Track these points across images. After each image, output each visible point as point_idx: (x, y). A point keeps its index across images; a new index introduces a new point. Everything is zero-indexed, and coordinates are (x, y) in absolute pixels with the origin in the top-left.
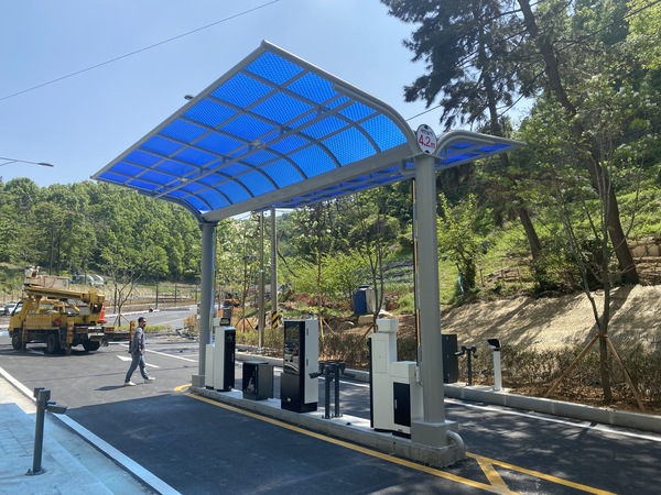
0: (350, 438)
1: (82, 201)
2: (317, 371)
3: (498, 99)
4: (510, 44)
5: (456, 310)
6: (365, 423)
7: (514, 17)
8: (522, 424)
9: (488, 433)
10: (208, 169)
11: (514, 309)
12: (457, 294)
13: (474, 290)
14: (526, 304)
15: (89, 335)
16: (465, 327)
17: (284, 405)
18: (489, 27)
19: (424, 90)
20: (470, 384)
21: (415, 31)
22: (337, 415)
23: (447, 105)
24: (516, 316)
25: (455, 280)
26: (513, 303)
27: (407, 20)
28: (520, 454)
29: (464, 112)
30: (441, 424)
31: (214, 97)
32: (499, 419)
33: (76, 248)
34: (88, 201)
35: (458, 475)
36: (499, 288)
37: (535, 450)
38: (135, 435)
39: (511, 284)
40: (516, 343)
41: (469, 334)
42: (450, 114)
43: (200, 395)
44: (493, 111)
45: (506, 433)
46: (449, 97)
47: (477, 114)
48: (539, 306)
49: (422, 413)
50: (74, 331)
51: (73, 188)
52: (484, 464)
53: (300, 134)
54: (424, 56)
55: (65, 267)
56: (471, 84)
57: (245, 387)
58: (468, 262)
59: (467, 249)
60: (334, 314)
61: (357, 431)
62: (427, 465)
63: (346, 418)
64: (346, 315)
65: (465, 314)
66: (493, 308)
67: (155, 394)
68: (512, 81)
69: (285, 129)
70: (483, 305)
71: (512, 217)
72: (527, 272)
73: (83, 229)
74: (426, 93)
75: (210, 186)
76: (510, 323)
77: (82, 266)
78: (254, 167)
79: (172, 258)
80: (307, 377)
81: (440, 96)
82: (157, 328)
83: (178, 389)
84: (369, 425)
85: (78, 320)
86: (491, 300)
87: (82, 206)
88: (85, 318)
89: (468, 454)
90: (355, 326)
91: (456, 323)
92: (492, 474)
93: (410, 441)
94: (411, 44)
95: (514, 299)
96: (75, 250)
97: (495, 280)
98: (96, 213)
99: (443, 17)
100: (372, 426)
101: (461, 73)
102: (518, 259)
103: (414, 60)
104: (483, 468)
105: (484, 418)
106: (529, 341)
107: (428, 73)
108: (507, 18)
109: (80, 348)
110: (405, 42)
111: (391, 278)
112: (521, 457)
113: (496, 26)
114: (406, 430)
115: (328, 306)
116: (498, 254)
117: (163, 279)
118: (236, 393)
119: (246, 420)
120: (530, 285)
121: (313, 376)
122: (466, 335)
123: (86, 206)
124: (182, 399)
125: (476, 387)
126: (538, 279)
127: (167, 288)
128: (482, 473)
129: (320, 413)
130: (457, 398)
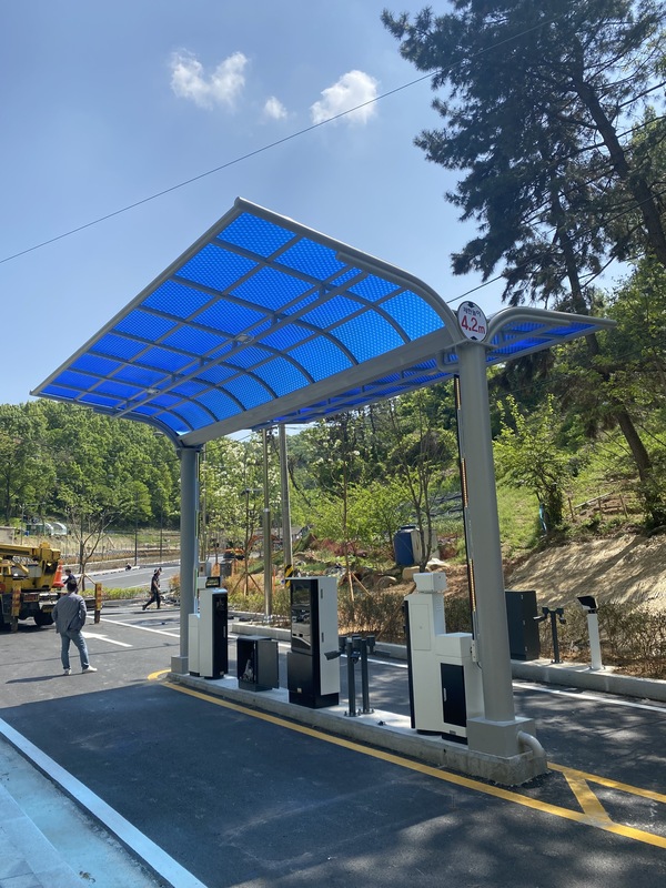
0: (383, 743)
1: (36, 425)
2: (337, 648)
3: (582, 265)
4: (594, 190)
5: (537, 556)
6: (404, 722)
7: (596, 154)
8: (633, 718)
9: (583, 734)
10: (182, 375)
11: (617, 551)
12: (538, 534)
13: (561, 527)
14: (635, 544)
15: (41, 604)
16: (550, 580)
17: (294, 698)
18: (565, 170)
19: (478, 258)
20: (557, 661)
21: (463, 180)
22: (366, 710)
23: (512, 277)
24: (621, 562)
25: (535, 515)
26: (615, 545)
27: (451, 167)
28: (628, 764)
29: (535, 285)
30: (510, 723)
31: (179, 278)
32: (601, 713)
33: (32, 488)
34: (45, 425)
35: (537, 798)
36: (596, 523)
37: (651, 758)
38: (87, 744)
39: (612, 518)
40: (622, 601)
41: (556, 589)
42: (516, 288)
43: (182, 684)
44: (574, 281)
45: (608, 733)
46: (513, 266)
47: (553, 287)
48: (653, 547)
49: (481, 707)
50: (21, 599)
51: (26, 409)
52: (575, 780)
53: (300, 322)
54: (476, 213)
55: (16, 513)
56: (541, 246)
57: (240, 674)
58: (552, 489)
59: (549, 471)
60: (369, 566)
61: (393, 733)
62: (491, 783)
63: (379, 715)
64: (385, 567)
65: (551, 560)
66: (588, 551)
67: (121, 684)
68: (599, 239)
69: (279, 316)
70: (575, 548)
71: (609, 425)
72: (633, 500)
73: (39, 462)
74: (481, 262)
75: (188, 398)
76: (612, 573)
77: (39, 511)
78: (243, 370)
79: (156, 496)
80: (323, 658)
81: (502, 265)
82: (133, 592)
83: (153, 676)
84: (409, 725)
85: (27, 584)
86: (585, 540)
87: (37, 432)
88: (35, 581)
89: (552, 766)
90: (399, 583)
91: (537, 574)
92: (586, 797)
93: (466, 748)
94: (456, 197)
95: (617, 538)
96: (30, 490)
97: (590, 512)
98: (56, 441)
99: (500, 159)
100: (413, 726)
101: (529, 233)
102: (621, 482)
103: (463, 218)
104: (574, 787)
105: (578, 710)
106: (641, 597)
107: (482, 235)
108: (587, 156)
109: (30, 621)
110: (448, 196)
111: (447, 514)
112: (630, 769)
113: (572, 168)
114: (460, 731)
115: (361, 556)
116: (593, 475)
117: (144, 525)
118: (230, 681)
119: (240, 719)
120: (639, 518)
121: (331, 656)
122: (552, 591)
123: (43, 432)
124: (158, 690)
125: (566, 665)
126: (650, 509)
127: (149, 538)
128: (571, 794)
129: (342, 708)
130: (539, 681)
